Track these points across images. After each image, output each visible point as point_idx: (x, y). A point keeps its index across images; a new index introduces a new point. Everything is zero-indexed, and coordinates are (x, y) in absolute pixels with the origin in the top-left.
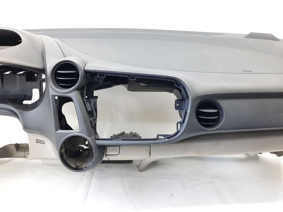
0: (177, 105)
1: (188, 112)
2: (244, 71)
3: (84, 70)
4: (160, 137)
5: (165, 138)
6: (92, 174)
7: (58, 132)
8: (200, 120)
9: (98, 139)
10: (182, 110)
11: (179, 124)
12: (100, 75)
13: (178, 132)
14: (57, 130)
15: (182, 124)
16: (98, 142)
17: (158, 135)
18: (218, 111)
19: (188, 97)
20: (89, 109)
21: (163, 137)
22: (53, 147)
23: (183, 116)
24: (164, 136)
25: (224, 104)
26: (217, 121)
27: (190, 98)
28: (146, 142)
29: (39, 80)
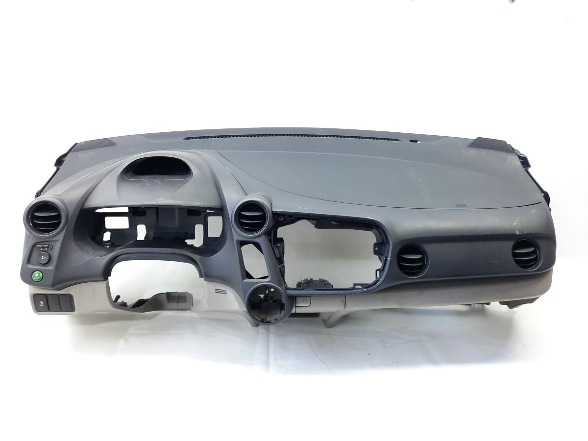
0: (376, 249)
1: (389, 259)
2: (457, 205)
3: (272, 211)
4: (357, 287)
5: (362, 287)
7: (244, 281)
8: (402, 268)
9: (287, 289)
10: (382, 255)
11: (378, 272)
12: (288, 217)
13: (378, 281)
15: (382, 272)
16: (289, 292)
17: (355, 285)
18: (423, 256)
19: (388, 242)
20: (278, 256)
21: (360, 287)
23: (383, 261)
24: (362, 285)
25: (429, 248)
26: (421, 269)
27: (391, 243)
28: (341, 292)
29: (203, 215)
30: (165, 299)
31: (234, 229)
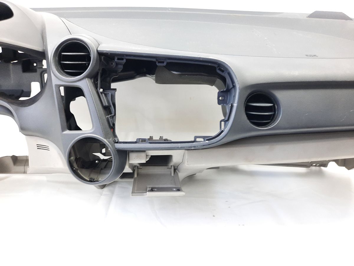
0: (220, 98)
1: (235, 105)
2: (307, 55)
3: (97, 50)
4: (198, 140)
5: (204, 140)
6: (113, 193)
7: (65, 133)
8: (250, 117)
9: (117, 143)
10: (227, 104)
11: (223, 123)
12: (118, 59)
13: (222, 132)
14: (63, 130)
15: (227, 123)
16: (118, 146)
17: (196, 137)
18: (274, 106)
19: (234, 87)
20: (106, 103)
21: (202, 140)
22: (59, 154)
23: (228, 111)
24: (204, 137)
25: (281, 95)
26: (271, 119)
27: (238, 86)
28: (179, 145)
29: (39, 71)
30: (10, 162)
31: (53, 73)
